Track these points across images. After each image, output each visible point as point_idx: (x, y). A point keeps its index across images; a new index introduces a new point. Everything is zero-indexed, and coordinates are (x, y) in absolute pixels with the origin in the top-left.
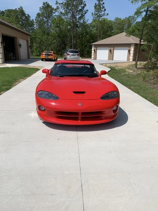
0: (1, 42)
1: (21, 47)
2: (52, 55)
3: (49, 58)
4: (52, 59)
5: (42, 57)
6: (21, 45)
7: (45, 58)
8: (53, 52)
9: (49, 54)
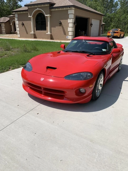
0: (74, 22)
1: (92, 26)
2: (118, 33)
3: (114, 35)
4: (117, 36)
5: (108, 35)
6: (92, 24)
7: (110, 35)
8: (120, 29)
9: (116, 31)
